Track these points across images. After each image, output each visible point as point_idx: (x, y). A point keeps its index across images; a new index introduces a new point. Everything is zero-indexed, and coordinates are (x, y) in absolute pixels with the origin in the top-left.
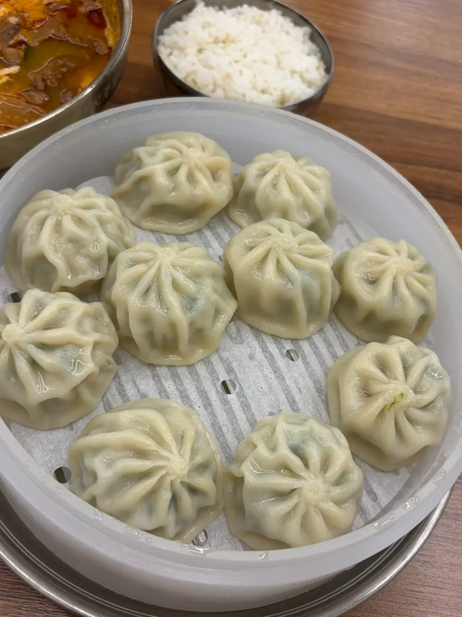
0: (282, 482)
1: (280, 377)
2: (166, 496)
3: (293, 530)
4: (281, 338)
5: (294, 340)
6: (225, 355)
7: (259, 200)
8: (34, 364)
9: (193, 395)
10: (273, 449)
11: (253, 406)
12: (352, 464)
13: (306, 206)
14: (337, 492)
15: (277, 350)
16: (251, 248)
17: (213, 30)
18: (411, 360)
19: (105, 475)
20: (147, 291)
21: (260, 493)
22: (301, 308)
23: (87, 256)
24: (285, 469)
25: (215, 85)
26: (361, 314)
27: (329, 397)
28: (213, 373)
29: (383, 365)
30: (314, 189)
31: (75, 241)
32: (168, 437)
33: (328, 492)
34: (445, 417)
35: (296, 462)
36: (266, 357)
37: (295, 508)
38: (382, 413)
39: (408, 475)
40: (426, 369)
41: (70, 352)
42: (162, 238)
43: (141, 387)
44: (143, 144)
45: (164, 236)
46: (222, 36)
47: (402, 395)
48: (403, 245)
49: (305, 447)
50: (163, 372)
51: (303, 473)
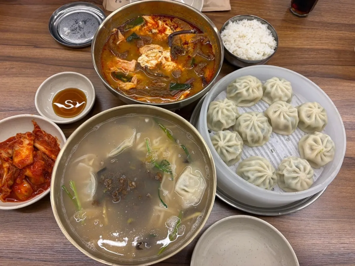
0: (295, 175)
1: (286, 146)
2: (268, 181)
3: (299, 187)
4: (284, 135)
5: (287, 135)
6: (270, 142)
7: (272, 94)
8: (227, 151)
9: (264, 154)
10: (291, 167)
11: (280, 155)
12: (311, 169)
13: (286, 95)
14: (308, 176)
15: (283, 139)
16: (275, 112)
17: (238, 33)
18: (323, 139)
19: (252, 177)
20: (251, 129)
21: (289, 178)
22: (291, 127)
23: (231, 119)
24: (295, 172)
25: (243, 54)
26: (306, 126)
27: (299, 150)
28: (268, 147)
29: (315, 141)
30: (287, 89)
31: (228, 116)
32: (265, 166)
33: (307, 176)
34: (334, 153)
35: (297, 170)
36: (281, 141)
37: (298, 181)
38: (317, 155)
39: (323, 169)
40: (328, 141)
41: (235, 147)
42: (244, 108)
43: (250, 153)
44: (235, 82)
45: (245, 108)
46: (241, 35)
47: (322, 149)
48: (316, 104)
49: (299, 166)
50: (255, 148)
51: (300, 173)
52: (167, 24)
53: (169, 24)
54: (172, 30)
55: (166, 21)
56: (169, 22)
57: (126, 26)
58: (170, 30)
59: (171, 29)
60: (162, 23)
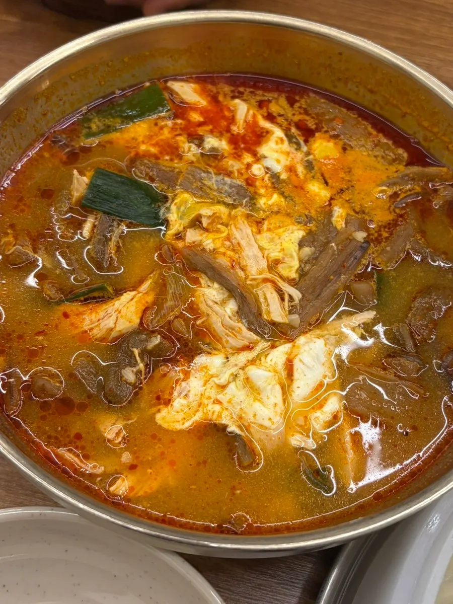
52: (270, 118)
53: (280, 115)
54: (290, 141)
55: (269, 101)
56: (279, 105)
57: (89, 120)
58: (282, 140)
59: (290, 137)
60: (251, 112)
